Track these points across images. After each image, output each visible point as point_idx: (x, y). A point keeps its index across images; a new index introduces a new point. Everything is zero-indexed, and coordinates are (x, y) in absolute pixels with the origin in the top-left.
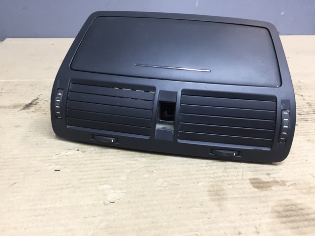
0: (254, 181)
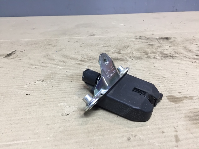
0: (170, 97)
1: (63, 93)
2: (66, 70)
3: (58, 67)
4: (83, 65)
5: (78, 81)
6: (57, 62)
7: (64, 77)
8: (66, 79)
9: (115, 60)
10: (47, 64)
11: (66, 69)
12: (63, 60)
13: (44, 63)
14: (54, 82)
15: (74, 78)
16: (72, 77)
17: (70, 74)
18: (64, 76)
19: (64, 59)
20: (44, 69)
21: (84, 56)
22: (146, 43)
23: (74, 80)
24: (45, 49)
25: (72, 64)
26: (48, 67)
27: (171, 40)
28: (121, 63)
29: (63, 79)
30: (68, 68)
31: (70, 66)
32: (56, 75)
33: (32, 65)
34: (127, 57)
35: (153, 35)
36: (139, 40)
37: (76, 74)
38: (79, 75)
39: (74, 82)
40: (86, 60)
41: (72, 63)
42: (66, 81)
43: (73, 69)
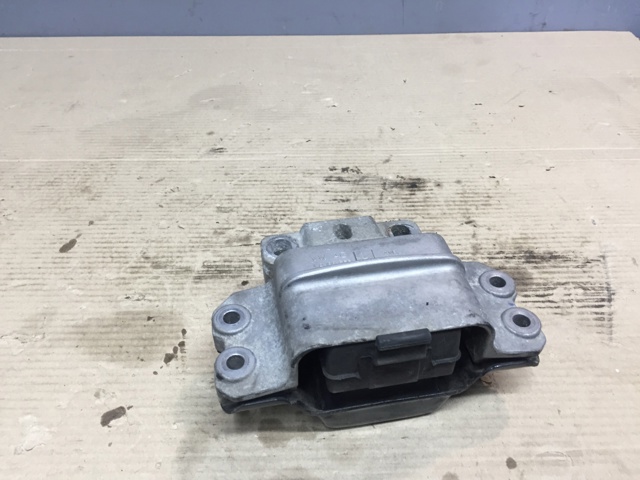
1: (43, 384)
2: (82, 302)
3: (70, 287)
4: (130, 286)
5: (91, 347)
6: (75, 268)
7: (66, 330)
8: (68, 336)
9: (220, 272)
10: (45, 276)
11: (83, 299)
12: (92, 260)
13: (42, 270)
14: (39, 344)
15: (87, 336)
16: (85, 330)
17: (86, 318)
18: (68, 326)
19: (94, 260)
20: (34, 293)
21: (150, 250)
22: (343, 201)
23: (86, 343)
24: (67, 209)
25: (104, 281)
26: (45, 288)
27: (419, 195)
28: (228, 285)
29: (62, 336)
30: (90, 293)
31: (98, 287)
32: (51, 320)
33: (10, 277)
34: (254, 263)
35: (387, 161)
36: (331, 185)
37: (98, 319)
38: (104, 327)
39: (82, 349)
40: (149, 265)
41: (107, 275)
42: (66, 343)
43: (100, 298)
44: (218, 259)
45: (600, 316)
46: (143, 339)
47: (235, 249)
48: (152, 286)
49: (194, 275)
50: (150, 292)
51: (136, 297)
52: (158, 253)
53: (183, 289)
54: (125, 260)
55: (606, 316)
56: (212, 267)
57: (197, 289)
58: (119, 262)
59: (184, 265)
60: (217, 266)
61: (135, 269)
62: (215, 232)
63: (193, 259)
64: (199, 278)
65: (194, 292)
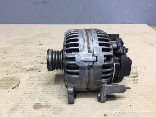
44: (34, 66)
45: (134, 80)
46: (8, 84)
47: (39, 64)
48: (14, 72)
49: (26, 70)
50: (14, 73)
51: (9, 74)
52: (18, 65)
53: (22, 73)
54: (9, 66)
55: (136, 80)
56: (32, 68)
57: (26, 73)
58: (8, 67)
59: (24, 67)
60: (33, 68)
61: (11, 68)
62: (35, 61)
63: (27, 66)
64: (28, 70)
65: (25, 73)
